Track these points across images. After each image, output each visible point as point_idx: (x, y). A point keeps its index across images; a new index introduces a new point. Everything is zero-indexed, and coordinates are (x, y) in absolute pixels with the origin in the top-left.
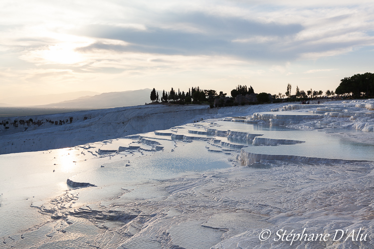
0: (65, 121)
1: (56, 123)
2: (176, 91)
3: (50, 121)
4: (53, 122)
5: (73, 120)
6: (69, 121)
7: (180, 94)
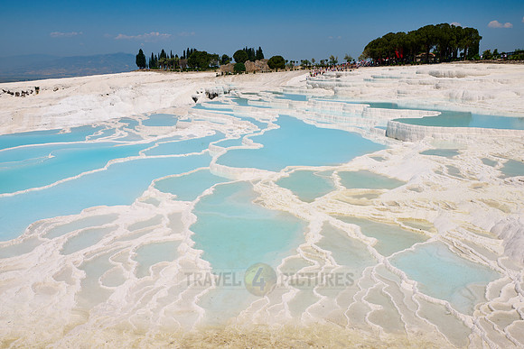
0: (29, 92)
1: (17, 94)
2: (168, 53)
3: (9, 93)
4: (13, 94)
5: (40, 91)
6: (34, 92)
7: (172, 56)
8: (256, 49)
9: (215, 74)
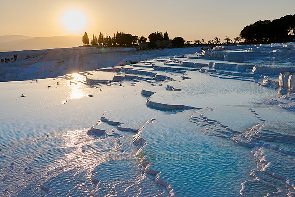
0: (10, 59)
1: (2, 60)
2: (104, 35)
5: (17, 58)
7: (107, 37)
8: (164, 33)
9: (135, 49)
